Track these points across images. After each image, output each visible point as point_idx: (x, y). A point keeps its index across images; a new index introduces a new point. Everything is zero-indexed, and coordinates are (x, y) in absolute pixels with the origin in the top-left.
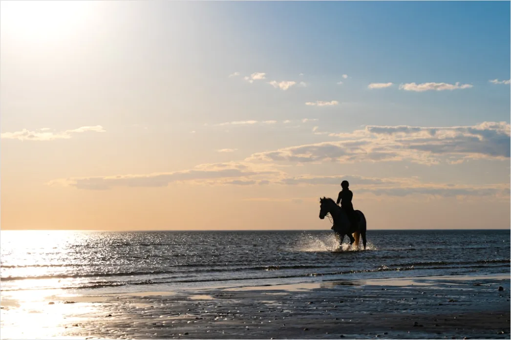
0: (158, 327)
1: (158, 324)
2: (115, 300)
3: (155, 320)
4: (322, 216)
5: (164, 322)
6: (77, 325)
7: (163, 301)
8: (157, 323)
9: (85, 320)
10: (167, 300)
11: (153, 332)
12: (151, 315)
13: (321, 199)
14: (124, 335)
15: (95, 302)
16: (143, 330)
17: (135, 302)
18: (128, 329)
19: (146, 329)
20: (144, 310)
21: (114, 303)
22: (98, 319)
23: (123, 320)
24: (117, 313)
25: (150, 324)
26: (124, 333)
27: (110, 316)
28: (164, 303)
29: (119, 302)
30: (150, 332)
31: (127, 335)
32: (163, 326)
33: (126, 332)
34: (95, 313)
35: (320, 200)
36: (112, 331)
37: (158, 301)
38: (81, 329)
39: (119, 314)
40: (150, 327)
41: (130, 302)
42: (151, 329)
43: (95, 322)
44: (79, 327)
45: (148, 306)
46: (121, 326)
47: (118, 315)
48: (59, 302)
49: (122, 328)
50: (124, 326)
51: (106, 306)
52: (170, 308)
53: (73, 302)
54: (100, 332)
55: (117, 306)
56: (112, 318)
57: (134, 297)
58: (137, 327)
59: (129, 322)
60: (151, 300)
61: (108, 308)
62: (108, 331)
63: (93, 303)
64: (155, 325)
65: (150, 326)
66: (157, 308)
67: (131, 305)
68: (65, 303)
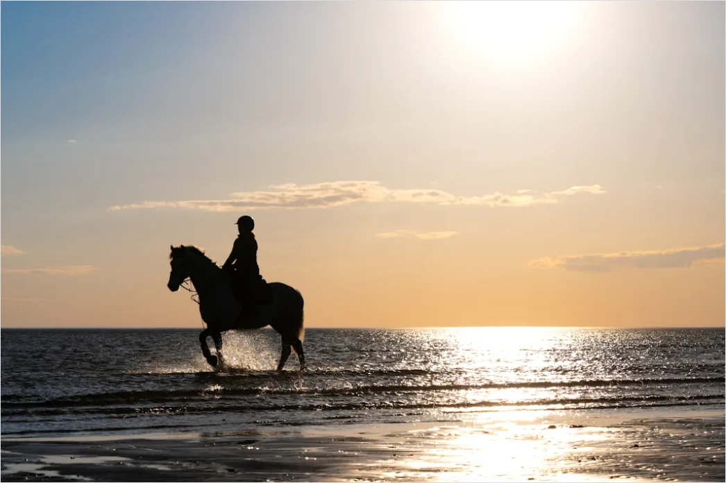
0: (708, 463)
1: (708, 460)
2: (638, 424)
3: (700, 453)
4: (174, 285)
5: (715, 457)
6: (593, 459)
7: (707, 426)
8: (705, 457)
9: (603, 450)
10: (710, 425)
11: (703, 471)
12: (694, 446)
13: (172, 248)
14: (661, 473)
15: (611, 427)
16: (687, 467)
17: (666, 428)
18: (666, 465)
19: (691, 466)
20: (681, 438)
21: (638, 429)
22: (620, 450)
23: (655, 452)
24: (645, 442)
25: (696, 459)
26: (662, 470)
27: (636, 446)
28: (708, 430)
29: (645, 427)
30: (699, 470)
31: (667, 473)
32: (714, 463)
33: (663, 469)
34: (614, 442)
35: (170, 251)
36: (644, 467)
37: (699, 426)
38: (601, 464)
39: (648, 444)
40: (696, 463)
41: (660, 428)
42: (698, 467)
43: (618, 455)
44: (597, 461)
45: (687, 433)
46: (655, 461)
47: (648, 446)
48: (562, 426)
49: (656, 464)
50: (658, 461)
51: (627, 433)
52: (717, 437)
53: (581, 426)
54: (627, 469)
55: (642, 433)
56: (640, 450)
57: (664, 421)
58: (678, 462)
59: (664, 455)
60: (688, 425)
61: (630, 435)
62: (638, 467)
63: (608, 427)
64: (702, 461)
65: (696, 461)
66: (700, 436)
67: (661, 431)
68: (571, 427)
